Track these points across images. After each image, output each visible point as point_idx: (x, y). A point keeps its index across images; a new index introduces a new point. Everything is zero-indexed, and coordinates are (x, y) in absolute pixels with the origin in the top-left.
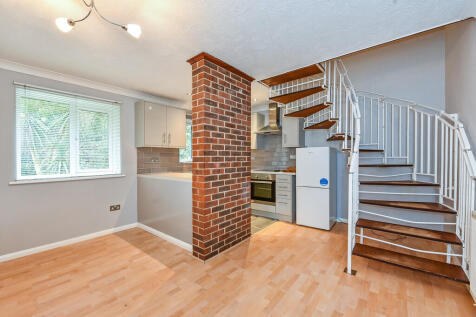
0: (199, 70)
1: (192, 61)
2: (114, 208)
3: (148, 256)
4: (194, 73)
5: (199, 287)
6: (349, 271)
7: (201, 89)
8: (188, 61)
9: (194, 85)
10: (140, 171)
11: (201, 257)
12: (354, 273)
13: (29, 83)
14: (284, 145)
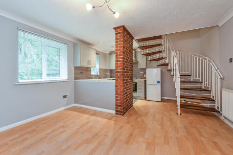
0: (120, 33)
1: (116, 29)
2: (65, 97)
3: (94, 117)
4: (116, 34)
5: (130, 125)
6: (179, 114)
7: (120, 41)
8: (114, 28)
9: (116, 39)
10: (75, 79)
11: (120, 115)
12: (180, 114)
13: (26, 29)
14: (139, 67)
